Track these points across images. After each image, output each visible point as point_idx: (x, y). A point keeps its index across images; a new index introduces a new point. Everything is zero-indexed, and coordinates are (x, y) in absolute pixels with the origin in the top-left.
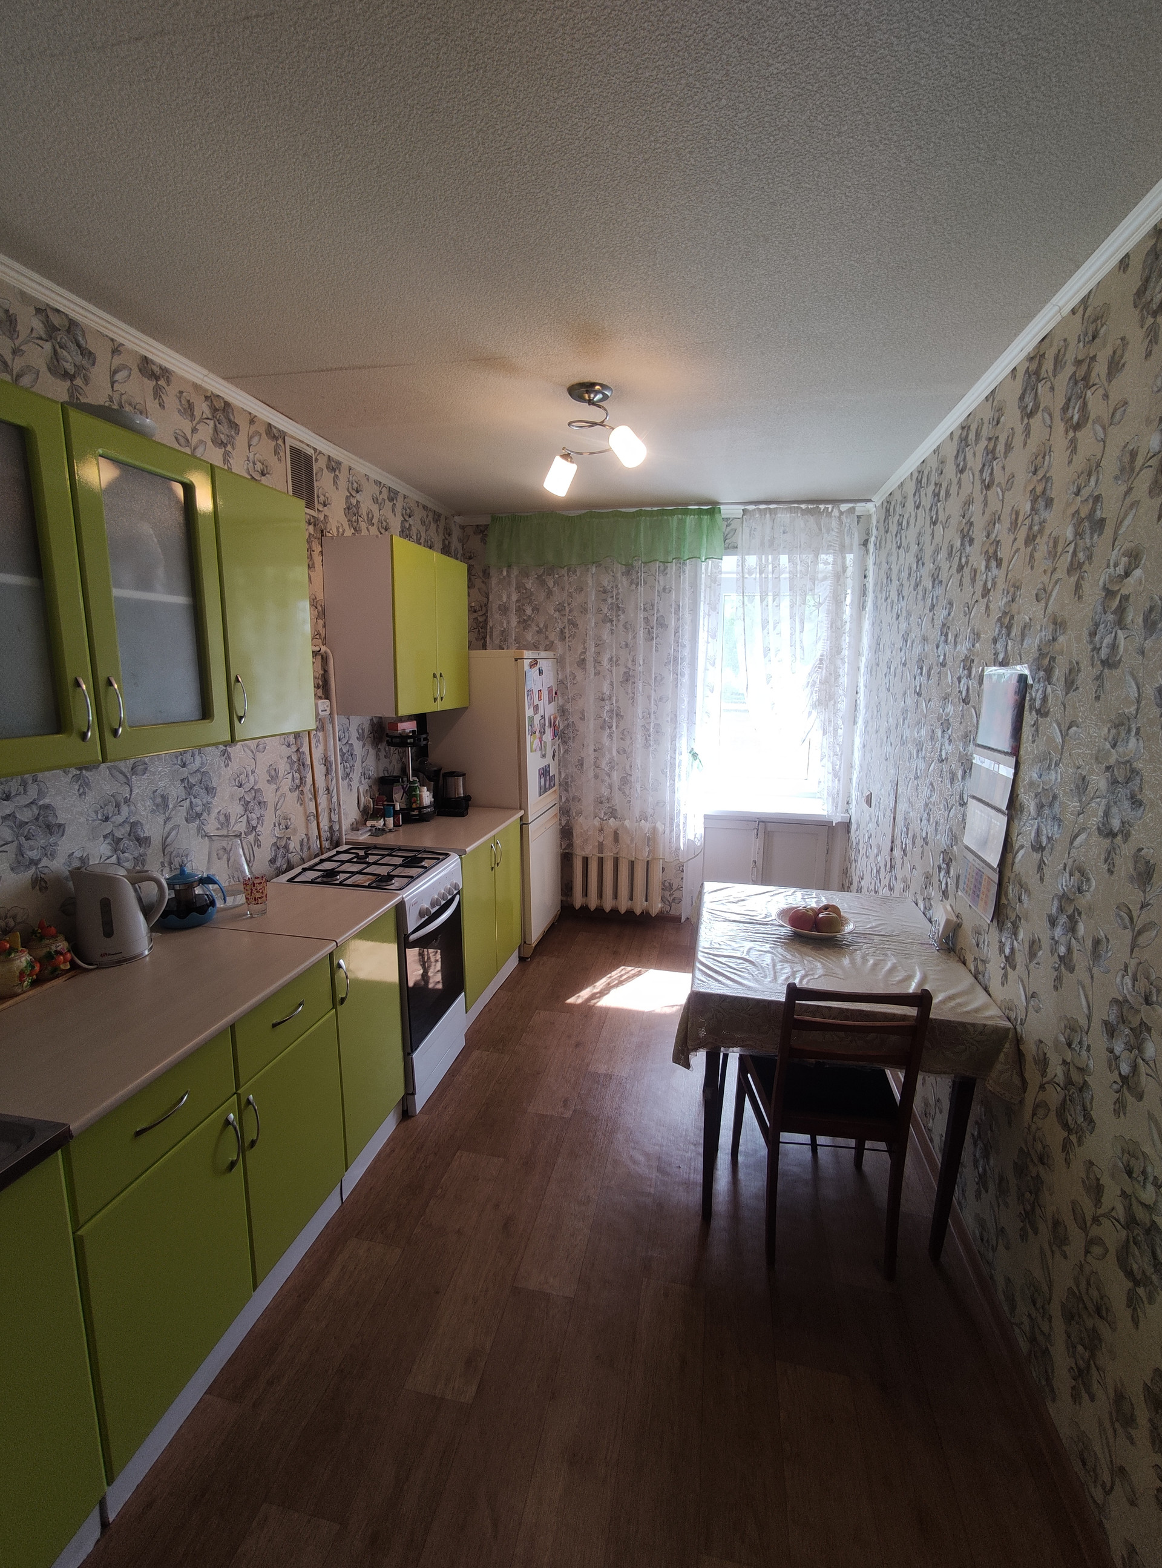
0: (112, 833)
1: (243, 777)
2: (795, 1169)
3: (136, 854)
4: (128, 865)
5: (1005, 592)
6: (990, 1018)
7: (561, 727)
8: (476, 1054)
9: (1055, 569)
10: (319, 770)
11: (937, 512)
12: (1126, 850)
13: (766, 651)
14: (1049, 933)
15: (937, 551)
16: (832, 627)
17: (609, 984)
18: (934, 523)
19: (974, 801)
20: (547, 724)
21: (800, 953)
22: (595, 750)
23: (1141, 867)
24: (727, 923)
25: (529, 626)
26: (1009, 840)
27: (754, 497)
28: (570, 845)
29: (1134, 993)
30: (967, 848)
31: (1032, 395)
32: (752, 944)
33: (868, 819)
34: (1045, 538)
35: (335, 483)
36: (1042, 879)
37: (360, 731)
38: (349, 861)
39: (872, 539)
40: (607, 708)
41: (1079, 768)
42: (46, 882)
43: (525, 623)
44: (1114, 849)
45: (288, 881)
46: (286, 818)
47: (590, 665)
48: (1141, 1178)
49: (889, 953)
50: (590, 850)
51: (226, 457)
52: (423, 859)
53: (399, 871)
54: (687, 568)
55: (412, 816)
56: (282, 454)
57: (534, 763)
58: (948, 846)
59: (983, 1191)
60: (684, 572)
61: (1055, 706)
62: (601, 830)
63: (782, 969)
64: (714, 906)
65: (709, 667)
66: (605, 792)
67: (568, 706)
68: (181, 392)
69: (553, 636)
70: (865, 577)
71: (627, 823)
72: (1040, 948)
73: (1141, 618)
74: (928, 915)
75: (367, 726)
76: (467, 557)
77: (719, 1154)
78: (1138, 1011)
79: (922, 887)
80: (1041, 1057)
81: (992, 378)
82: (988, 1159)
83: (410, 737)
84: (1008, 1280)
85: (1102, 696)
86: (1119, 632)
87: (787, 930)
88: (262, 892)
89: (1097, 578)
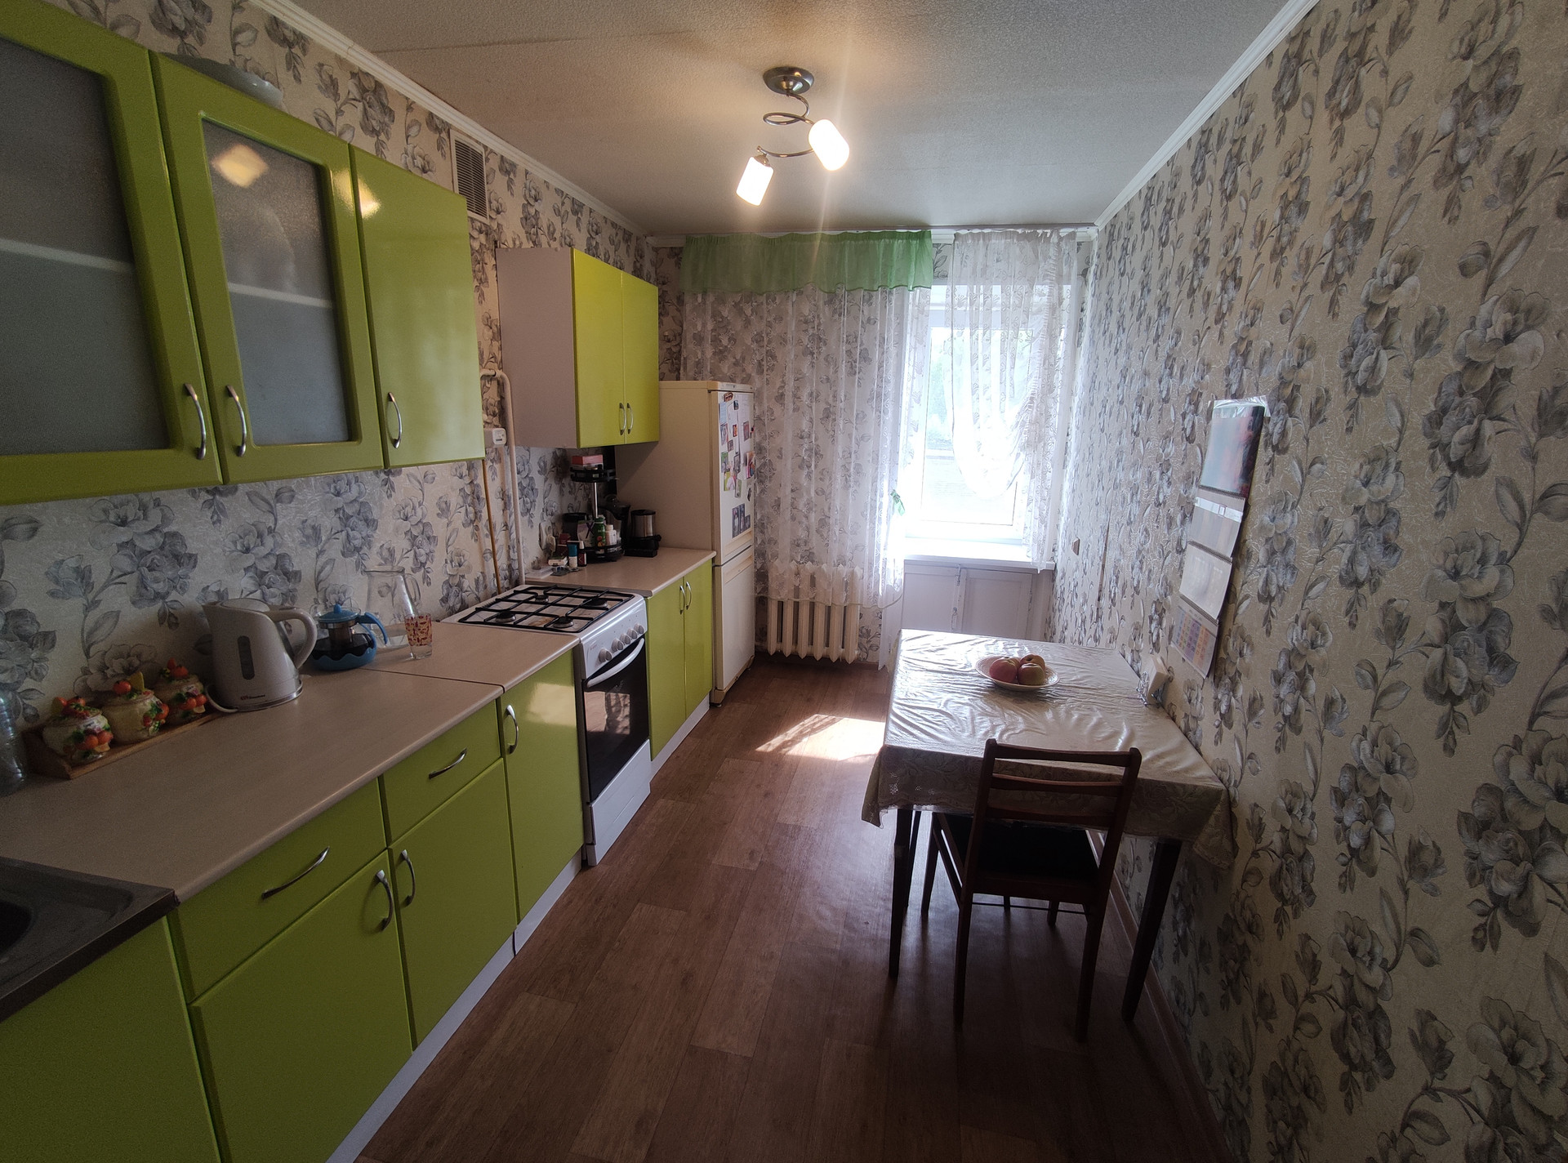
0: (254, 566)
1: (409, 509)
2: (987, 926)
3: (284, 589)
4: (276, 601)
5: (1243, 316)
6: (1202, 778)
7: (758, 466)
8: (661, 802)
9: (1305, 285)
10: (496, 504)
11: (1167, 232)
12: (1374, 602)
13: (975, 388)
14: (1274, 691)
15: (1166, 275)
16: (1044, 364)
17: (801, 732)
18: (1164, 244)
19: (1194, 548)
20: (742, 461)
21: (1001, 706)
22: (792, 491)
23: (1392, 620)
24: (924, 673)
25: (725, 357)
26: (1233, 589)
27: (968, 220)
28: (766, 589)
29: (1372, 760)
30: (1183, 598)
31: (1291, 82)
32: (950, 696)
33: (1074, 566)
34: (1296, 249)
35: (509, 187)
36: (1268, 633)
37: (542, 464)
38: (526, 601)
39: (1093, 268)
40: (806, 446)
41: (1320, 509)
42: (176, 618)
43: (720, 354)
44: (1358, 599)
45: (460, 621)
46: (459, 555)
47: (788, 399)
48: (1367, 959)
49: (1094, 707)
50: (785, 594)
51: (379, 146)
52: (606, 600)
53: (579, 612)
54: (894, 298)
55: (598, 555)
56: (446, 149)
57: (727, 503)
58: (1161, 595)
59: (1181, 953)
60: (890, 301)
61: (1296, 441)
62: (797, 574)
63: (982, 722)
64: (911, 655)
65: (915, 404)
66: (802, 534)
67: (765, 444)
68: (321, 65)
69: (750, 369)
70: (1082, 310)
71: (824, 566)
72: (1262, 706)
73: (1412, 334)
74: (1136, 669)
75: (549, 459)
76: (661, 282)
77: (909, 910)
78: (1376, 779)
79: (1130, 639)
80: (1256, 821)
81: (1243, 67)
82: (1189, 924)
83: (595, 472)
84: (1204, 1046)
85: (1356, 427)
86: (1383, 353)
87: (988, 681)
88: (427, 633)
89: (1358, 289)
